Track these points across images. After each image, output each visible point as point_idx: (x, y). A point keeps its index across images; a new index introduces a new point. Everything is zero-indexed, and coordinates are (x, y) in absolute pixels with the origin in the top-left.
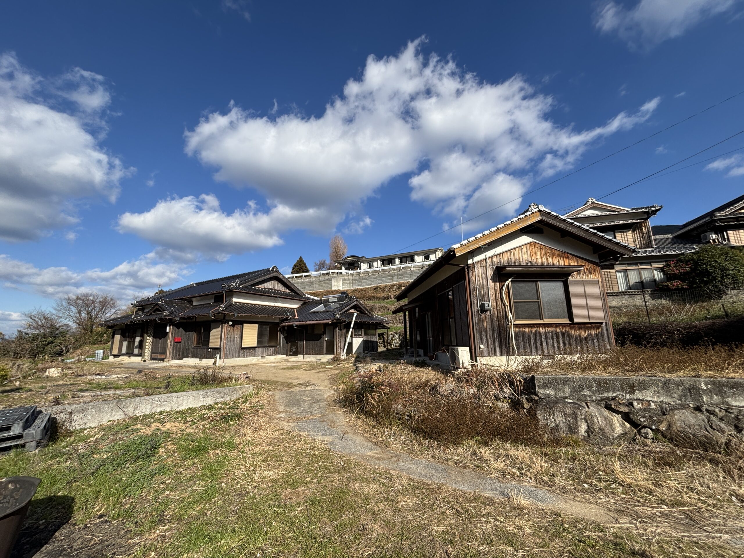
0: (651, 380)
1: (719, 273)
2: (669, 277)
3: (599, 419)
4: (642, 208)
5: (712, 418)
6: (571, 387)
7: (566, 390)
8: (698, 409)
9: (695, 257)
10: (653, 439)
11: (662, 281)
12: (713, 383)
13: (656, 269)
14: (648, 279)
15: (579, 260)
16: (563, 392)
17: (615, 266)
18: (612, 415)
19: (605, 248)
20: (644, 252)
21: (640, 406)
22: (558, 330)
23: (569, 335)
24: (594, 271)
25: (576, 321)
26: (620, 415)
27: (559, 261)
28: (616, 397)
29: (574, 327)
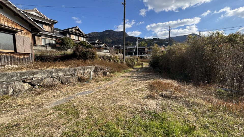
0: (40, 71)
1: (67, 44)
2: (57, 43)
3: (19, 86)
4: (52, 20)
5: (55, 79)
6: (7, 77)
7: (4, 78)
8: (52, 77)
9: (63, 39)
10: (38, 88)
11: (55, 44)
12: (56, 70)
13: (54, 40)
14: (51, 43)
15: (22, 28)
16: (3, 79)
17: (42, 36)
18: (25, 84)
19: (34, 26)
20: (51, 34)
21: (35, 79)
22: (8, 55)
23: (14, 57)
24: (29, 34)
25: (17, 52)
26: (28, 83)
27: (11, 25)
28: (27, 78)
29: (17, 54)
